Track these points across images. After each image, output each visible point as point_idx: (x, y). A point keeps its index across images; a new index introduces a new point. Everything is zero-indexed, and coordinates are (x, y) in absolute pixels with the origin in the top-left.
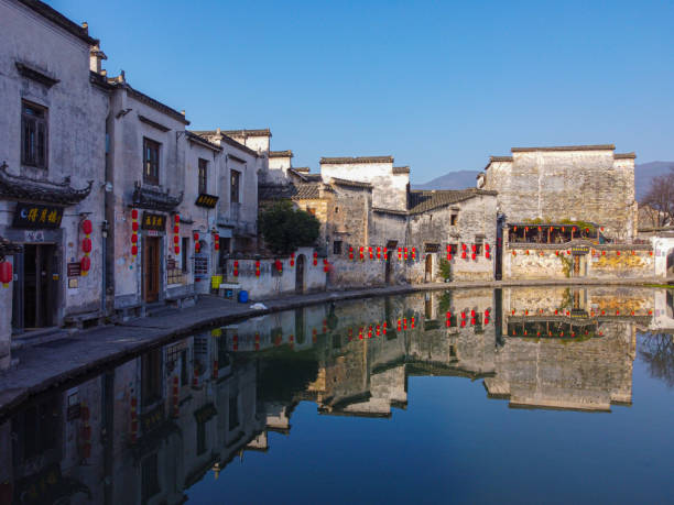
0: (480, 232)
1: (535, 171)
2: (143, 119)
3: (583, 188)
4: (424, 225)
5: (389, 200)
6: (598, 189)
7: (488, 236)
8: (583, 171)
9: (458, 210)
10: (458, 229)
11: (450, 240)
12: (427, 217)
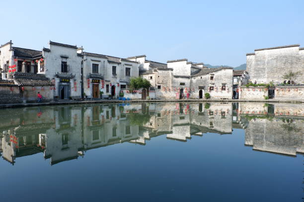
0: (224, 82)
1: (264, 58)
2: (92, 60)
3: (285, 63)
4: (198, 80)
5: (186, 73)
6: (292, 64)
7: (228, 84)
8: (285, 57)
9: (214, 75)
10: (213, 81)
11: (210, 85)
12: (199, 78)
